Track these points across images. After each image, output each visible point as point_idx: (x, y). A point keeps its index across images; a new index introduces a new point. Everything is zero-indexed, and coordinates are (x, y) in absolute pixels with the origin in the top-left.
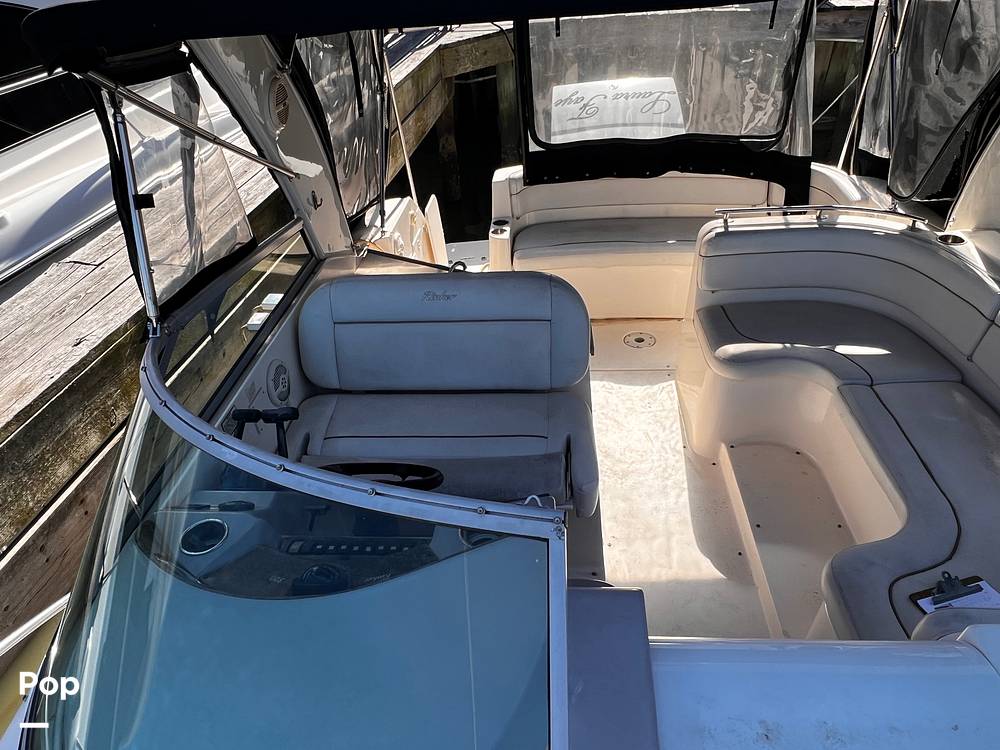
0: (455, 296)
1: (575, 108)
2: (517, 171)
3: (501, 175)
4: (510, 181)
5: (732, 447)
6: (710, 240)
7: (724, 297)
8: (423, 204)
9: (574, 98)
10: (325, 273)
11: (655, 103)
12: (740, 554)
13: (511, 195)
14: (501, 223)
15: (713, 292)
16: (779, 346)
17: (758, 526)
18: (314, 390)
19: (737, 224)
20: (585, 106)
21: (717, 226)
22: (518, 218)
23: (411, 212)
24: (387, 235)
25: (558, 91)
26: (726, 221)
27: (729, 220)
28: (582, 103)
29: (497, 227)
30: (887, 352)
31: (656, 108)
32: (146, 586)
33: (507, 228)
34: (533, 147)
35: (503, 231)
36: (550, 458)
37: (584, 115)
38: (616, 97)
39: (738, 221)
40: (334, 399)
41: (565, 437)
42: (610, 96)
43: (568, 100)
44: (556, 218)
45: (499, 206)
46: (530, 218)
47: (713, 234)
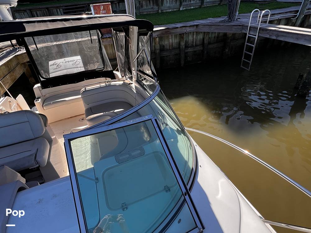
1: (55, 67)
4: (39, 87)
7: (90, 105)
9: (55, 64)
11: (76, 62)
13: (40, 91)
14: (38, 98)
15: (88, 104)
16: (102, 113)
20: (58, 65)
21: (83, 89)
25: (51, 63)
26: (85, 88)
29: (36, 100)
30: (123, 110)
31: (76, 64)
33: (40, 99)
34: (42, 79)
36: (31, 155)
37: (58, 68)
38: (66, 62)
39: (88, 88)
41: (37, 148)
42: (64, 62)
43: (53, 64)
45: (37, 94)
46: (48, 96)
47: (82, 92)
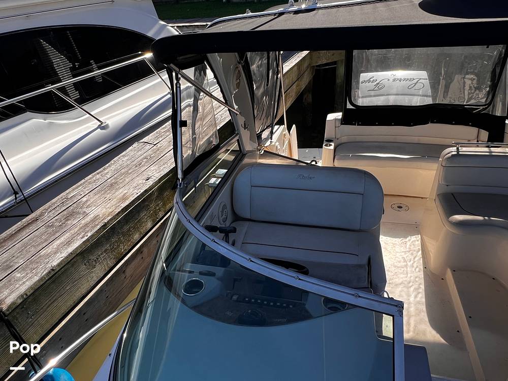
0: (314, 178)
1: (372, 85)
2: (339, 115)
3: (331, 117)
4: (336, 120)
5: (454, 271)
6: (449, 158)
7: (452, 189)
8: (289, 129)
9: (371, 80)
10: (246, 161)
11: (416, 84)
12: (458, 331)
13: (335, 127)
14: (329, 141)
15: (447, 185)
17: (470, 317)
18: (237, 218)
19: (464, 150)
20: (378, 84)
21: (453, 150)
22: (338, 139)
23: (284, 133)
24: (273, 144)
25: (364, 76)
26: (458, 149)
27: (460, 148)
28: (375, 83)
29: (327, 143)
31: (416, 87)
32: (168, 309)
33: (333, 144)
34: (349, 106)
35: (330, 145)
36: (360, 266)
37: (377, 89)
38: (394, 80)
39: (464, 149)
40: (247, 224)
41: (368, 255)
42: (391, 80)
43: (369, 81)
44: (357, 140)
45: (329, 132)
46: (344, 139)
47: (450, 155)
